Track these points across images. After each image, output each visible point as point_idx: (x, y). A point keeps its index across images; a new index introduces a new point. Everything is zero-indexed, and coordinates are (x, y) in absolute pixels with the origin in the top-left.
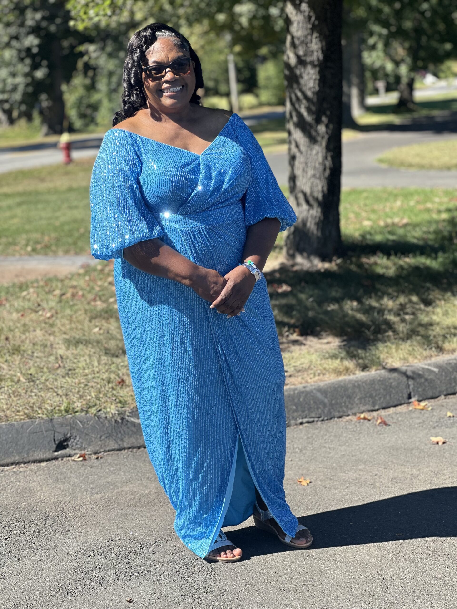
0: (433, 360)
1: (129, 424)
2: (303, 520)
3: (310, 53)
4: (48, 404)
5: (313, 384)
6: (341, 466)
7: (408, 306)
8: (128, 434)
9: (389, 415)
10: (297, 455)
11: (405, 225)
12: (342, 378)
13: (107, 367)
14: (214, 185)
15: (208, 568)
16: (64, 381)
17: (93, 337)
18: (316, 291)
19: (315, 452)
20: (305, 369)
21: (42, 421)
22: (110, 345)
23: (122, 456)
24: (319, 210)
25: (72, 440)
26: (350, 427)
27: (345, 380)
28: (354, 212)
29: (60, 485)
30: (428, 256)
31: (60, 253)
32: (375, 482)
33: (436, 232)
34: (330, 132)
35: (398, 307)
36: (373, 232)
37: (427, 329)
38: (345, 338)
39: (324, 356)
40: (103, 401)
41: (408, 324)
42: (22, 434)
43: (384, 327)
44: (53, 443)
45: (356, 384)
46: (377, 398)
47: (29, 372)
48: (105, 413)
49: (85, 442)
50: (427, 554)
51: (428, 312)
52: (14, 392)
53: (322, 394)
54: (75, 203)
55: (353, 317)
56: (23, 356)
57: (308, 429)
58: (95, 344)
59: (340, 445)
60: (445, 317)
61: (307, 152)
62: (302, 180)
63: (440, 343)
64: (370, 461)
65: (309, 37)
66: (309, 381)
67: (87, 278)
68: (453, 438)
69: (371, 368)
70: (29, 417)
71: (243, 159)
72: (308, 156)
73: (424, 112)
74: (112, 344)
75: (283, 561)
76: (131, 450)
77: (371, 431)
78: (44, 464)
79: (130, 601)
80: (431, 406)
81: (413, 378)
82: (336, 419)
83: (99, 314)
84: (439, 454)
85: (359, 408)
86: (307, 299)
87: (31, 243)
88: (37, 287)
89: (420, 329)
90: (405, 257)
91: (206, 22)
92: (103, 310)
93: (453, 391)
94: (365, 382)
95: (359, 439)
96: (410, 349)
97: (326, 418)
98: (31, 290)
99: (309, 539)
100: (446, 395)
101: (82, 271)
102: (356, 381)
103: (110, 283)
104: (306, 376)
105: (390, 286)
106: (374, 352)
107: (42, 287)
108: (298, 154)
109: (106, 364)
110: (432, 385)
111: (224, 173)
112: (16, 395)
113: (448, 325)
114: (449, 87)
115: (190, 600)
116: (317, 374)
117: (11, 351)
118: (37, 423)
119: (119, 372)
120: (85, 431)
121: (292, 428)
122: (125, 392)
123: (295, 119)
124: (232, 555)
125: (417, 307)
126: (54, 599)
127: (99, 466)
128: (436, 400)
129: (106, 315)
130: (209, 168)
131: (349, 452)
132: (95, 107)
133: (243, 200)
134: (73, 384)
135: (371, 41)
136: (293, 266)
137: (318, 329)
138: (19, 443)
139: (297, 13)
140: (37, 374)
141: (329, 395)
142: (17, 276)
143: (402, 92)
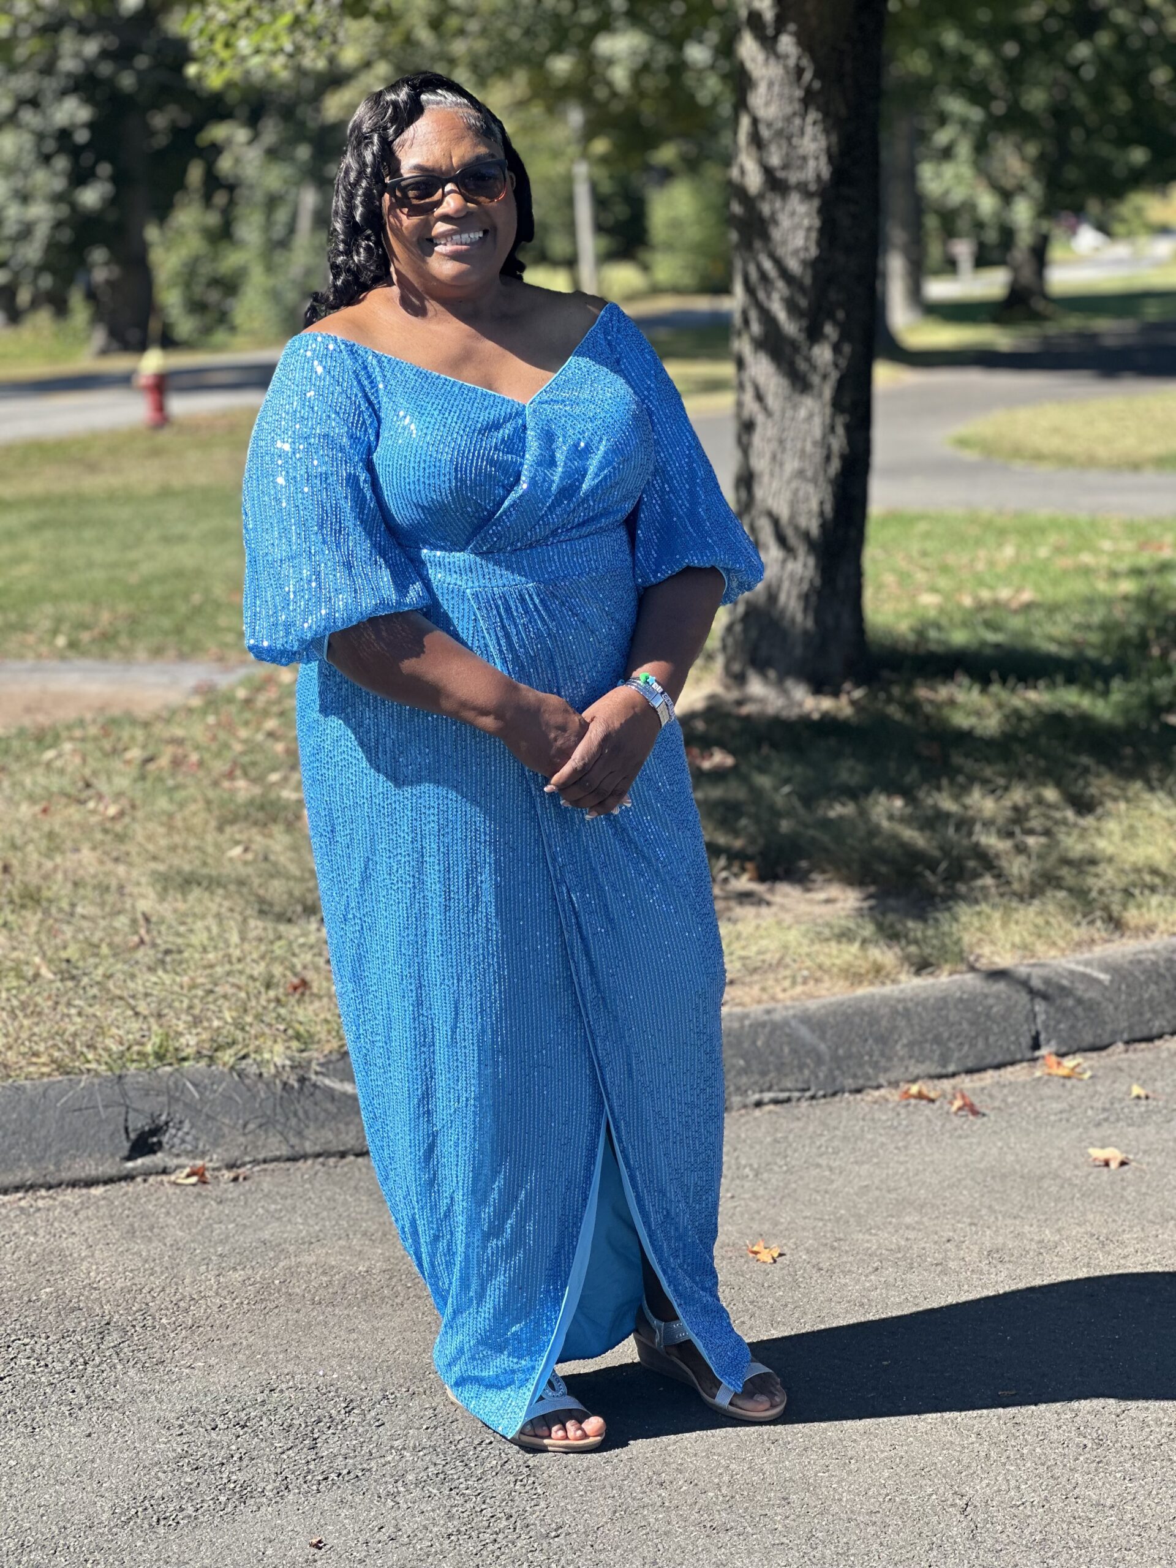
0: (1098, 951)
1: (317, 1092)
2: (763, 1350)
3: (799, 162)
4: (112, 1037)
5: (789, 1003)
6: (860, 1216)
7: (1033, 812)
8: (316, 1119)
9: (983, 1089)
10: (747, 1185)
11: (1028, 608)
12: (863, 991)
13: (263, 948)
14: (562, 479)
15: (518, 1467)
16: (154, 979)
17: (227, 870)
18: (799, 769)
19: (793, 1178)
20: (770, 965)
21: (96, 1081)
22: (271, 890)
23: (299, 1175)
24: (811, 562)
25: (173, 1131)
26: (884, 1118)
27: (873, 996)
28: (894, 570)
29: (138, 1246)
30: (1087, 687)
31: (141, 654)
32: (945, 1258)
33: (1105, 627)
34: (843, 363)
35: (1009, 814)
36: (944, 621)
37: (1081, 872)
38: (872, 889)
39: (819, 933)
40: (253, 1032)
41: (1034, 858)
42: (43, 1112)
43: (971, 864)
44: (124, 1136)
45: (900, 1007)
46: (952, 1045)
47: (64, 955)
48: (259, 1064)
49: (205, 1138)
50: (1078, 1445)
51: (1084, 830)
52: (24, 1006)
53: (813, 1031)
54: (179, 528)
55: (894, 837)
56: (47, 912)
57: (774, 1118)
58: (232, 888)
59: (856, 1162)
60: (1127, 844)
61: (783, 412)
62: (770, 484)
63: (1116, 908)
64: (933, 1206)
65: (797, 121)
66: (781, 996)
67: (211, 719)
68: (1145, 1152)
69: (939, 966)
70: (61, 1068)
71: (635, 417)
72: (787, 423)
73: (1073, 323)
74: (277, 889)
75: (709, 1453)
76: (321, 1160)
77: (937, 1129)
78: (97, 1191)
79: (318, 1546)
80: (1091, 1068)
81: (1045, 997)
82: (847, 1095)
83: (242, 811)
84: (1110, 1193)
85: (907, 1068)
86: (776, 789)
87: (65, 627)
88: (83, 740)
89: (1065, 872)
90: (1027, 688)
91: (521, 78)
92: (251, 802)
93: (1145, 1033)
94: (923, 1003)
95: (906, 1147)
96: (1040, 921)
97: (821, 1093)
98: (68, 747)
99: (778, 1399)
100: (1127, 1043)
101: (196, 702)
102: (899, 1001)
103: (271, 735)
104: (770, 983)
105: (989, 761)
106: (946, 928)
107: (96, 739)
108: (760, 418)
109: (260, 940)
110: (1092, 1015)
111: (588, 451)
112: (29, 1011)
113: (1134, 864)
114: (1135, 260)
115: (470, 1546)
116: (799, 980)
117: (17, 900)
118: (82, 1084)
119: (295, 960)
120: (206, 1109)
121: (734, 1114)
122: (310, 1013)
123: (756, 328)
124: (579, 1433)
125: (1058, 815)
126: (123, 1536)
127: (239, 1200)
128: (1104, 1053)
129: (261, 816)
130: (548, 438)
131: (881, 1181)
132: (230, 286)
133: (631, 523)
134: (176, 988)
135: (942, 137)
136: (740, 703)
137: (804, 864)
138: (35, 1135)
139: (767, 60)
140: (84, 959)
141: (829, 1033)
142: (28, 710)
143: (1015, 269)
